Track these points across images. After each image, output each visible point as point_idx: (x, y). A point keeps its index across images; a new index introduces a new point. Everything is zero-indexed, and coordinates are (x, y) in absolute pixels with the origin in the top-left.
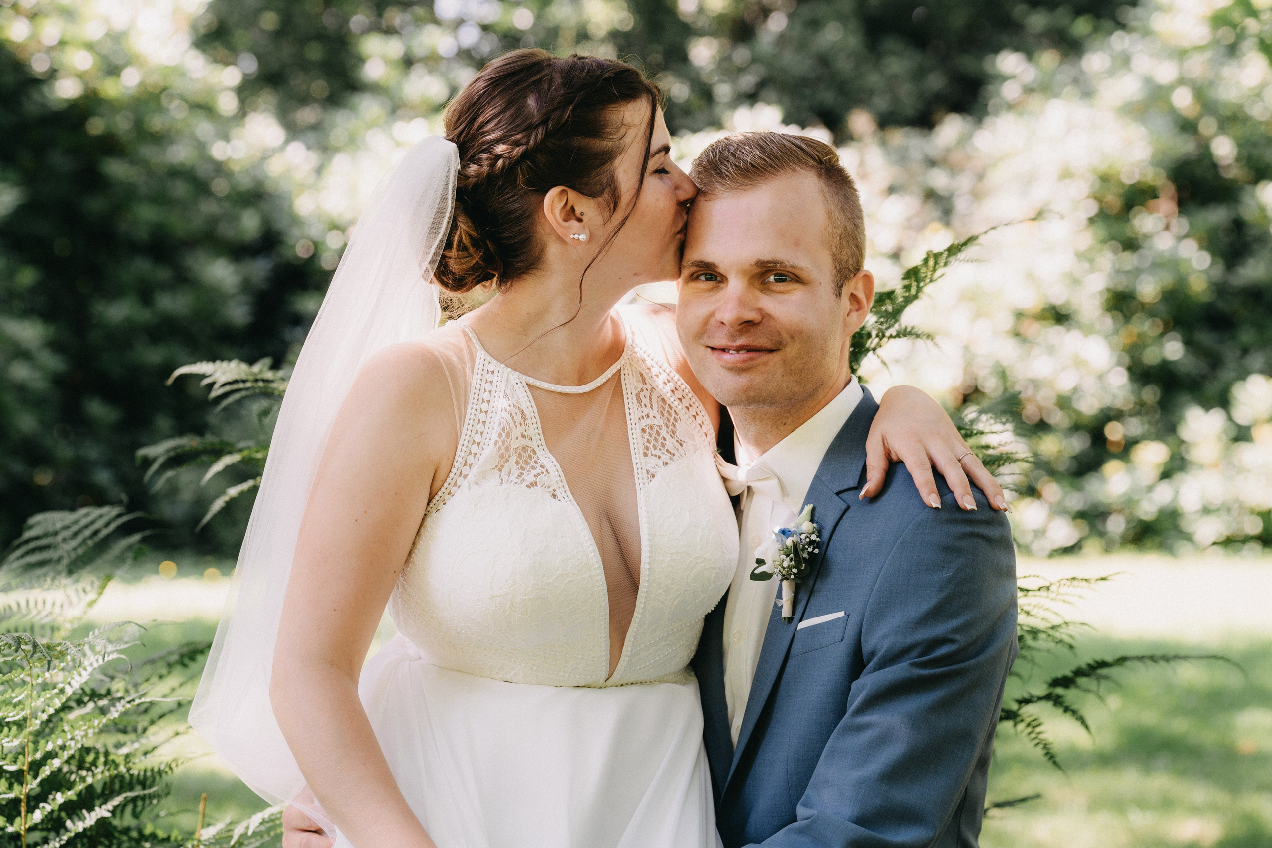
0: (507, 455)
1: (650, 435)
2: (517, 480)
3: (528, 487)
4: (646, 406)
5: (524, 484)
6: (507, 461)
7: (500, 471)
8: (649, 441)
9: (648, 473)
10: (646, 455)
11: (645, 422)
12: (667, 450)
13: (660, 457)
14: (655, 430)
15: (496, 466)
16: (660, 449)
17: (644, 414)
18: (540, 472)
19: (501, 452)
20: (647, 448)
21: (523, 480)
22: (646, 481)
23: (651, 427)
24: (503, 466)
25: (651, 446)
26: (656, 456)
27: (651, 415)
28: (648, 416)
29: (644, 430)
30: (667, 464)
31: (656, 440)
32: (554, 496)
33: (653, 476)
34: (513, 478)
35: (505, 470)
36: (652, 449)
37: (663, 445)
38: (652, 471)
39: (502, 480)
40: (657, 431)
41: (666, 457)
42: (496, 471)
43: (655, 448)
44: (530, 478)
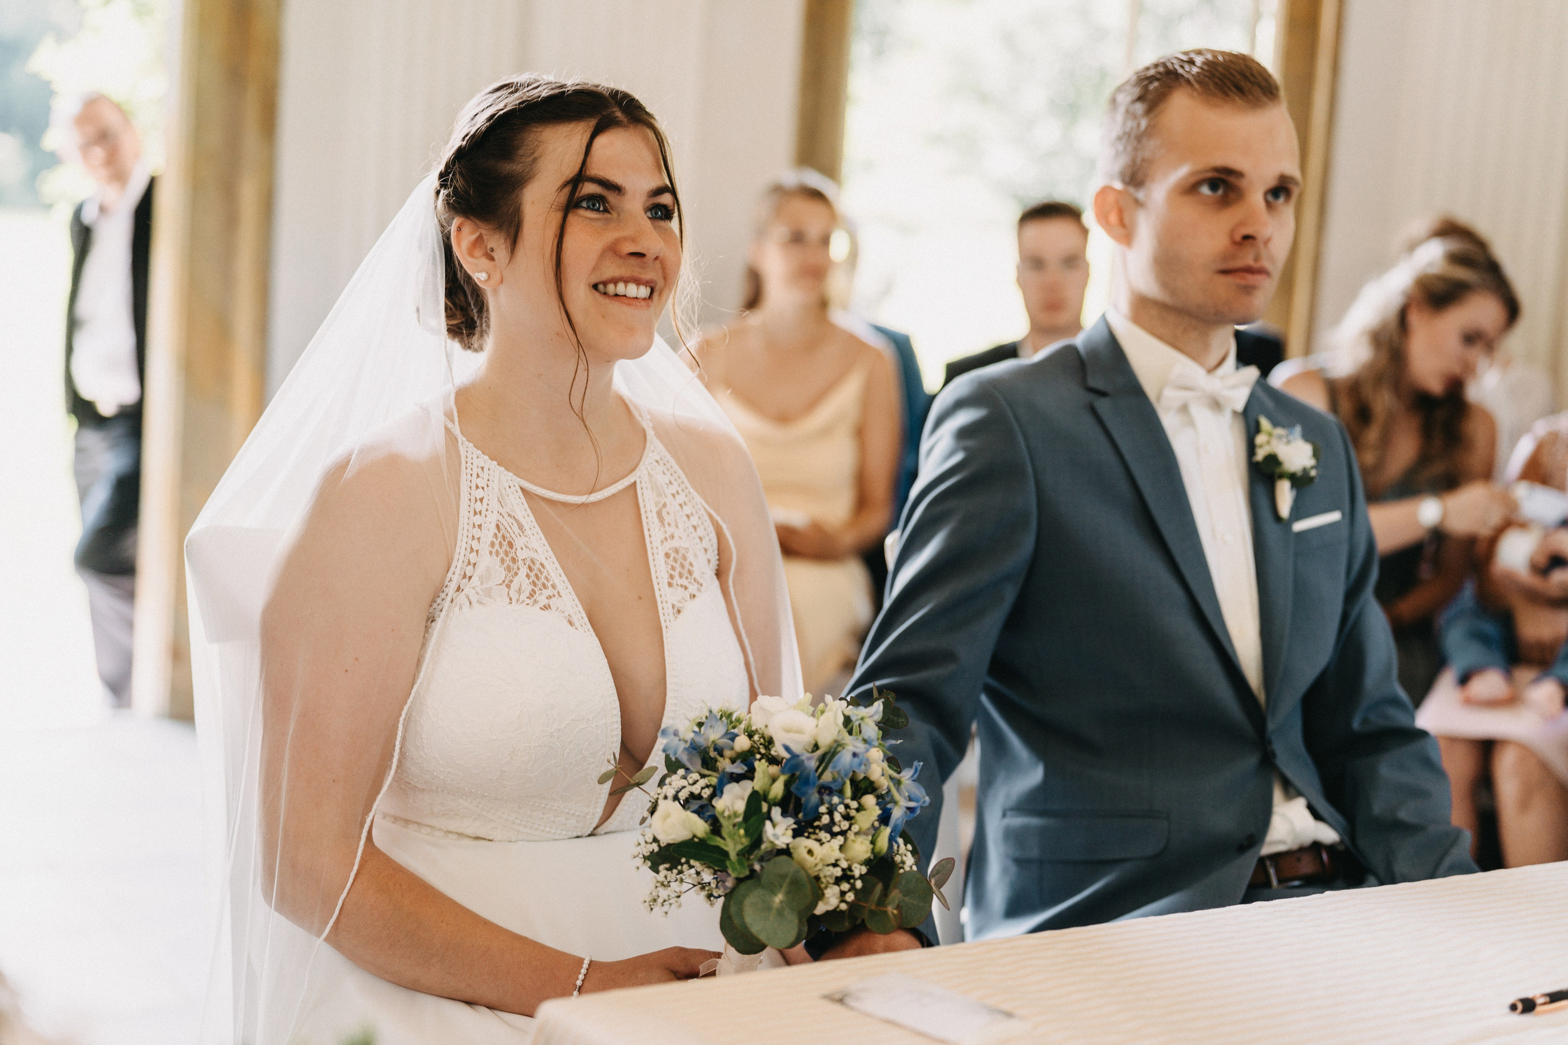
0: (515, 567)
1: (675, 560)
2: (528, 601)
3: (541, 608)
4: (669, 524)
5: (537, 607)
6: (516, 574)
7: (508, 586)
8: (673, 568)
9: (673, 608)
10: (670, 585)
11: (669, 545)
12: (695, 579)
13: (686, 588)
14: (680, 555)
15: (504, 581)
16: (687, 578)
17: (667, 536)
18: (551, 594)
19: (505, 565)
20: (672, 577)
21: (536, 602)
22: (672, 617)
23: (677, 551)
24: (511, 581)
25: (676, 574)
26: (682, 586)
27: (676, 535)
28: (672, 537)
29: (667, 555)
30: (694, 596)
31: (682, 566)
32: (571, 623)
33: (679, 611)
34: (523, 597)
35: (514, 586)
36: (677, 577)
37: (690, 572)
38: (678, 605)
39: (511, 599)
40: (684, 555)
41: (693, 589)
42: (504, 587)
43: (681, 575)
44: (543, 601)
